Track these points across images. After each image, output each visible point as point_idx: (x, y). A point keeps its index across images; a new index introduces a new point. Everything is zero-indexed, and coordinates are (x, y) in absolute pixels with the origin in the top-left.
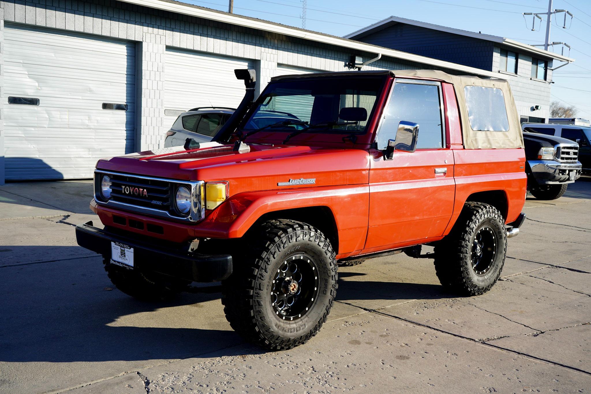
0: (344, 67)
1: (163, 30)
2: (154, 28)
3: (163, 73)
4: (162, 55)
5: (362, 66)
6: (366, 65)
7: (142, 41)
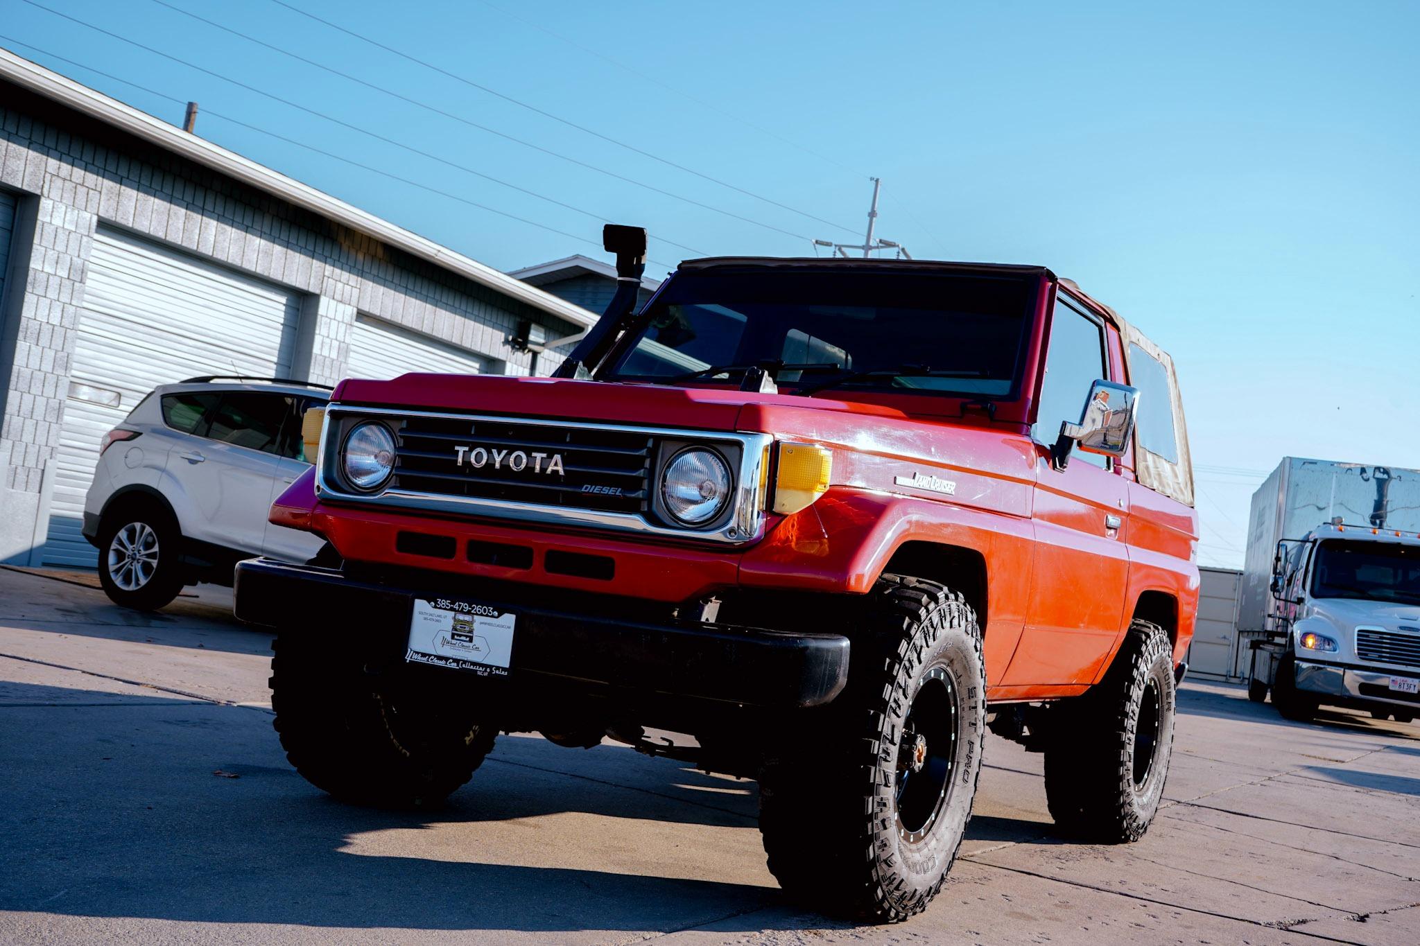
0: (502, 344)
1: (95, 177)
2: (76, 166)
3: (81, 284)
4: (85, 239)
5: (542, 348)
6: (550, 349)
7: (40, 194)
